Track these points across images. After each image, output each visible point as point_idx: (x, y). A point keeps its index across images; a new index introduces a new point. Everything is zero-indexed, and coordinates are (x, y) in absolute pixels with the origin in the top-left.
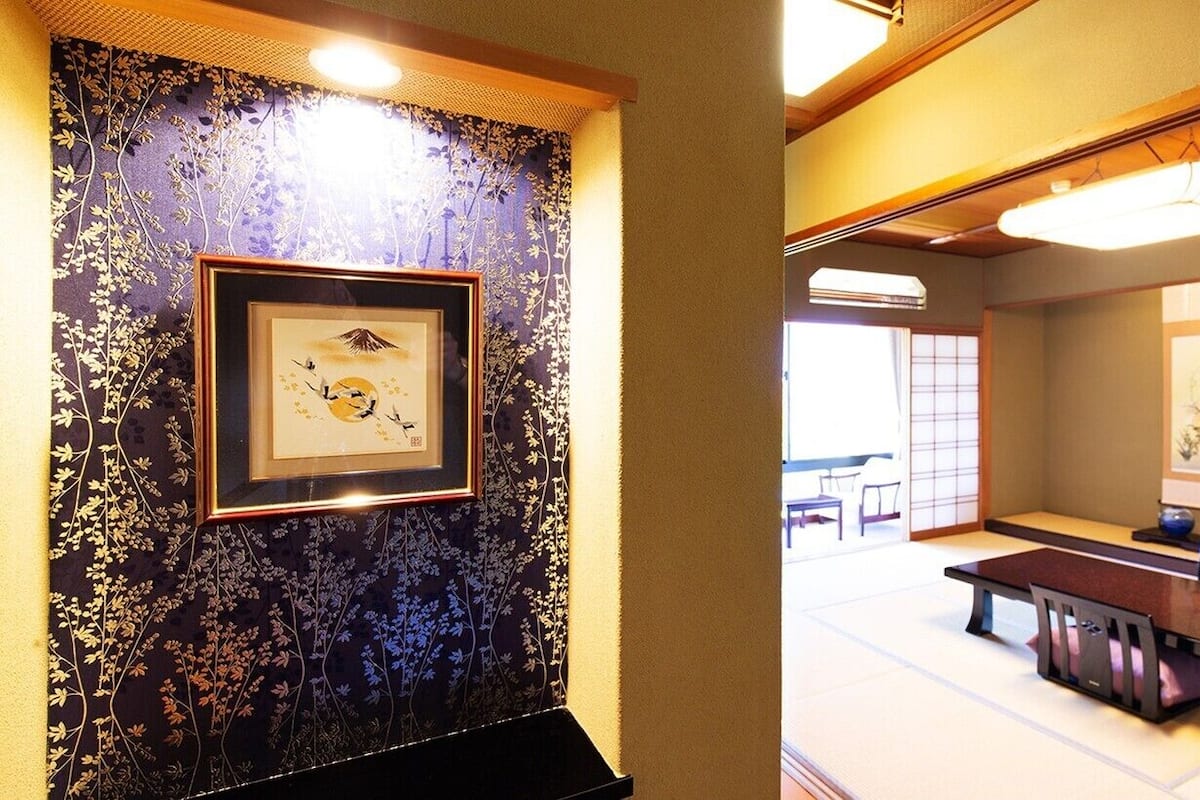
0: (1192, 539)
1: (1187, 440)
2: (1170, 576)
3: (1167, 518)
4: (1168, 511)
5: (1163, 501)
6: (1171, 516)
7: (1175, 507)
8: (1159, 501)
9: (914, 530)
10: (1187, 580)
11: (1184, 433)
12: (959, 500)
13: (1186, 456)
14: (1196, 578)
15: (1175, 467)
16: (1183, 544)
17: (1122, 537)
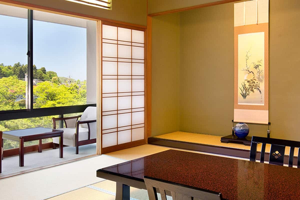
0: (248, 140)
1: (244, 87)
2: (237, 160)
3: (237, 129)
4: (237, 125)
5: (234, 121)
6: (239, 127)
7: (241, 123)
8: (233, 121)
9: (103, 147)
10: (245, 161)
11: (243, 84)
12: (133, 127)
13: (244, 96)
14: (249, 160)
15: (240, 102)
16: (244, 142)
17: (216, 142)
